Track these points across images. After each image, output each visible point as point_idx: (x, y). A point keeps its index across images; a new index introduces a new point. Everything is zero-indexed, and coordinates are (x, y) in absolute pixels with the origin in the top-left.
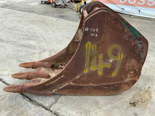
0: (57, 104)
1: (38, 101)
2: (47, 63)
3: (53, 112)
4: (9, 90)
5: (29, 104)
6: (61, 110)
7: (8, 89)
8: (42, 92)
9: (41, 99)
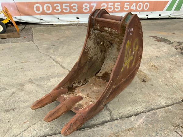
0: (113, 112)
1: (97, 122)
2: (62, 88)
3: (119, 118)
4: (72, 131)
5: (95, 129)
6: (121, 113)
7: (69, 130)
8: (98, 110)
9: (98, 119)
